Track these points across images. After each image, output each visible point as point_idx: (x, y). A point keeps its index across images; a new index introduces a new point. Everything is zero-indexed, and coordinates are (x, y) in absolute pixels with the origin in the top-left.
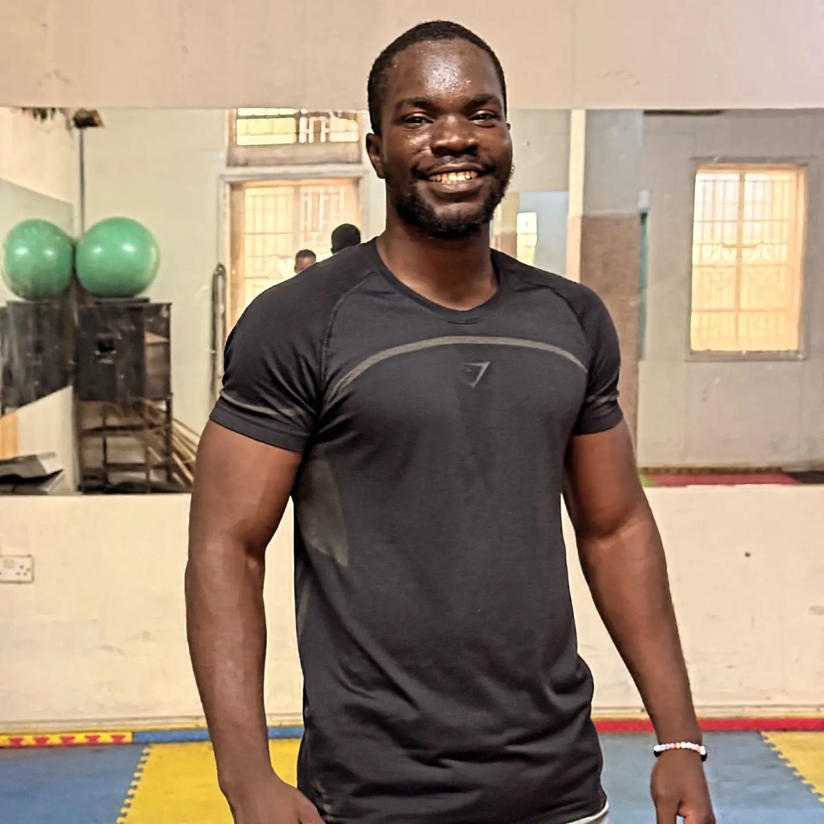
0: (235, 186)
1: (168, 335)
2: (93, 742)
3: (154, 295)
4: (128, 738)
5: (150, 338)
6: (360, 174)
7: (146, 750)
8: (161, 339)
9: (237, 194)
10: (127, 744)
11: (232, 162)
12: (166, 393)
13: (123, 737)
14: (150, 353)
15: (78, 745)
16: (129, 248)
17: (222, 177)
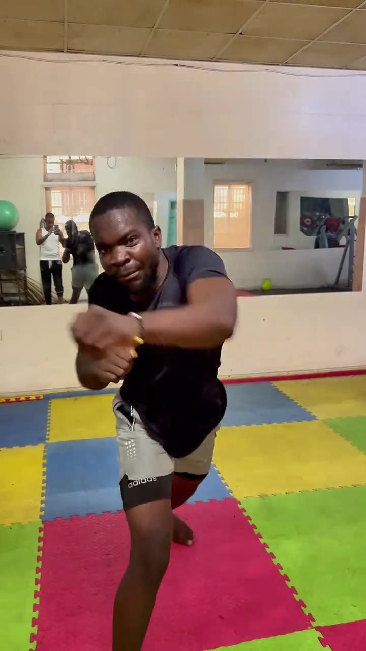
0: (47, 189)
1: (24, 246)
2: (28, 399)
3: (18, 230)
4: (42, 397)
5: (18, 246)
6: (94, 185)
7: (50, 401)
8: (22, 247)
9: (48, 192)
10: (41, 399)
11: (46, 180)
12: (24, 267)
13: (40, 397)
14: (18, 252)
15: (22, 401)
16: (7, 212)
17: (42, 185)
